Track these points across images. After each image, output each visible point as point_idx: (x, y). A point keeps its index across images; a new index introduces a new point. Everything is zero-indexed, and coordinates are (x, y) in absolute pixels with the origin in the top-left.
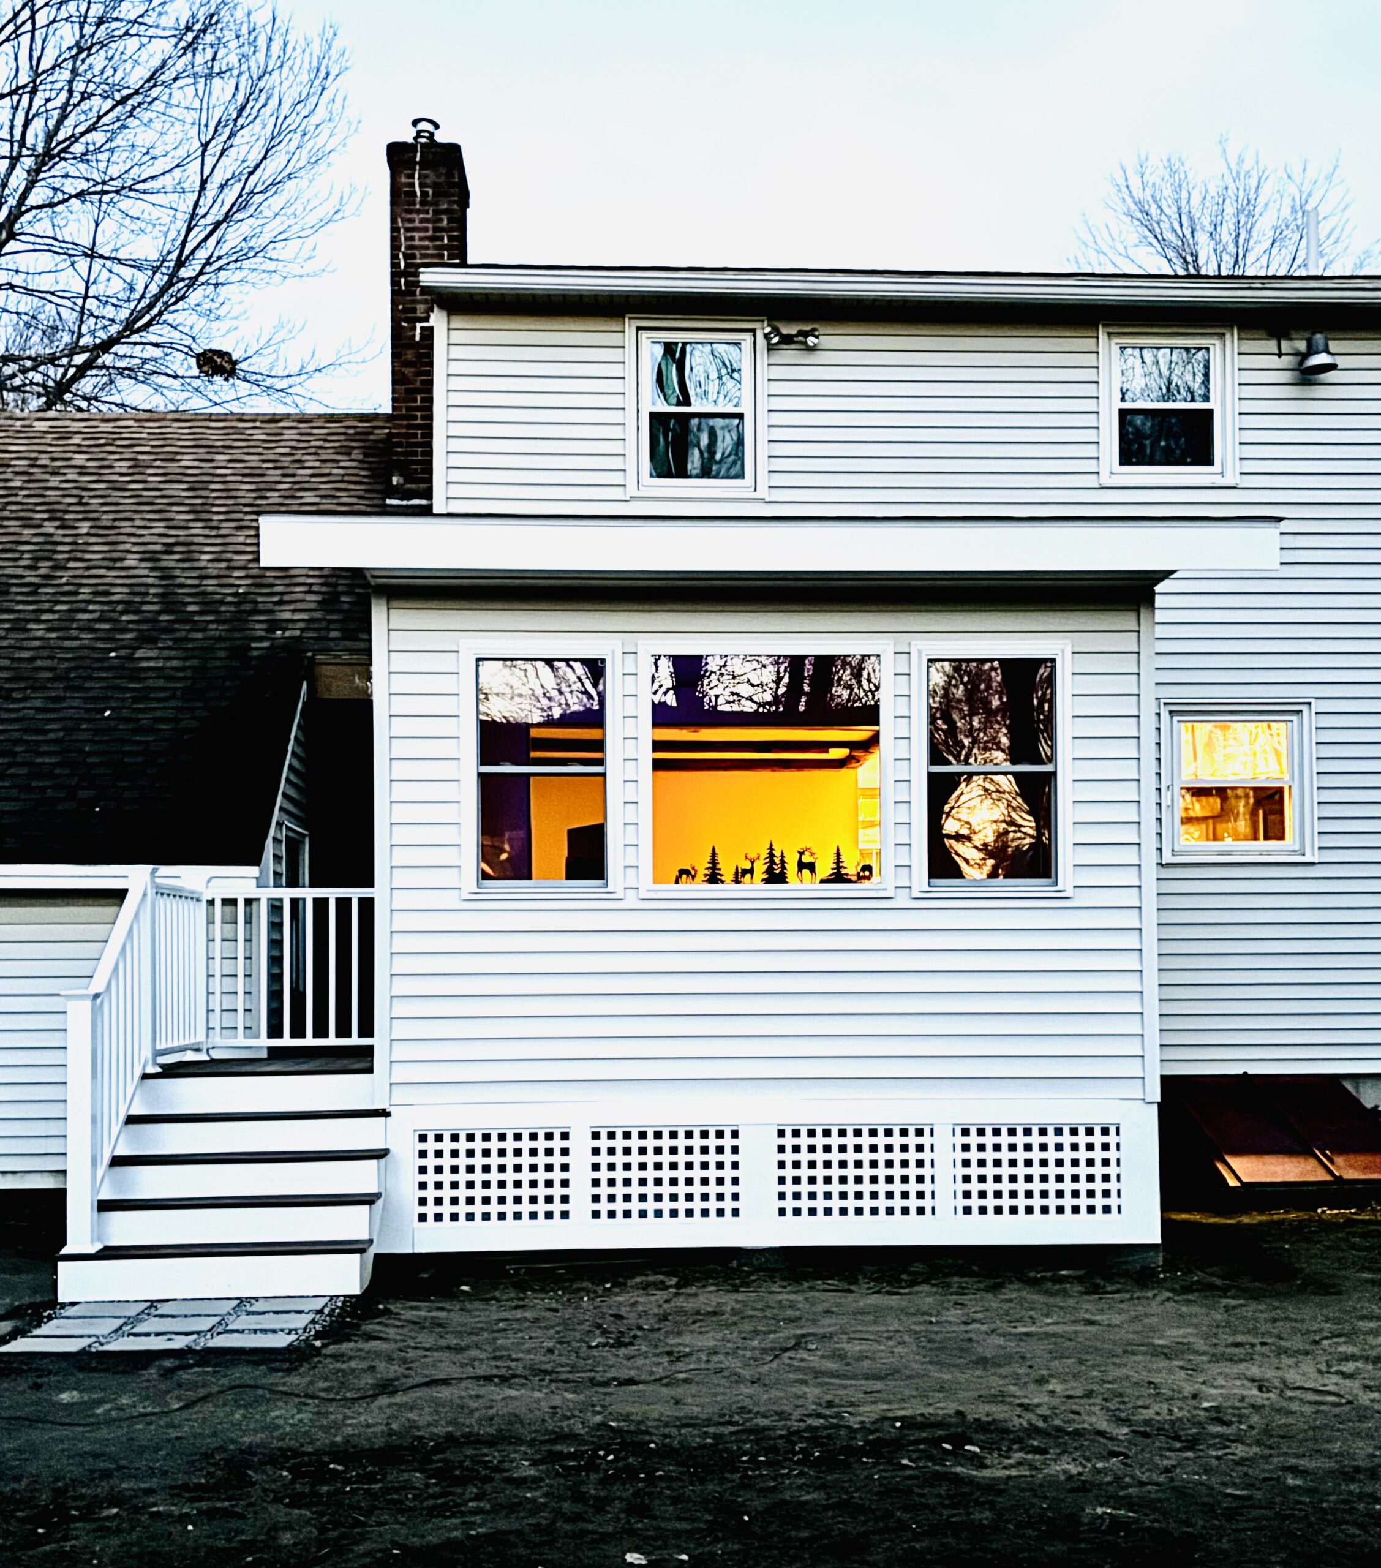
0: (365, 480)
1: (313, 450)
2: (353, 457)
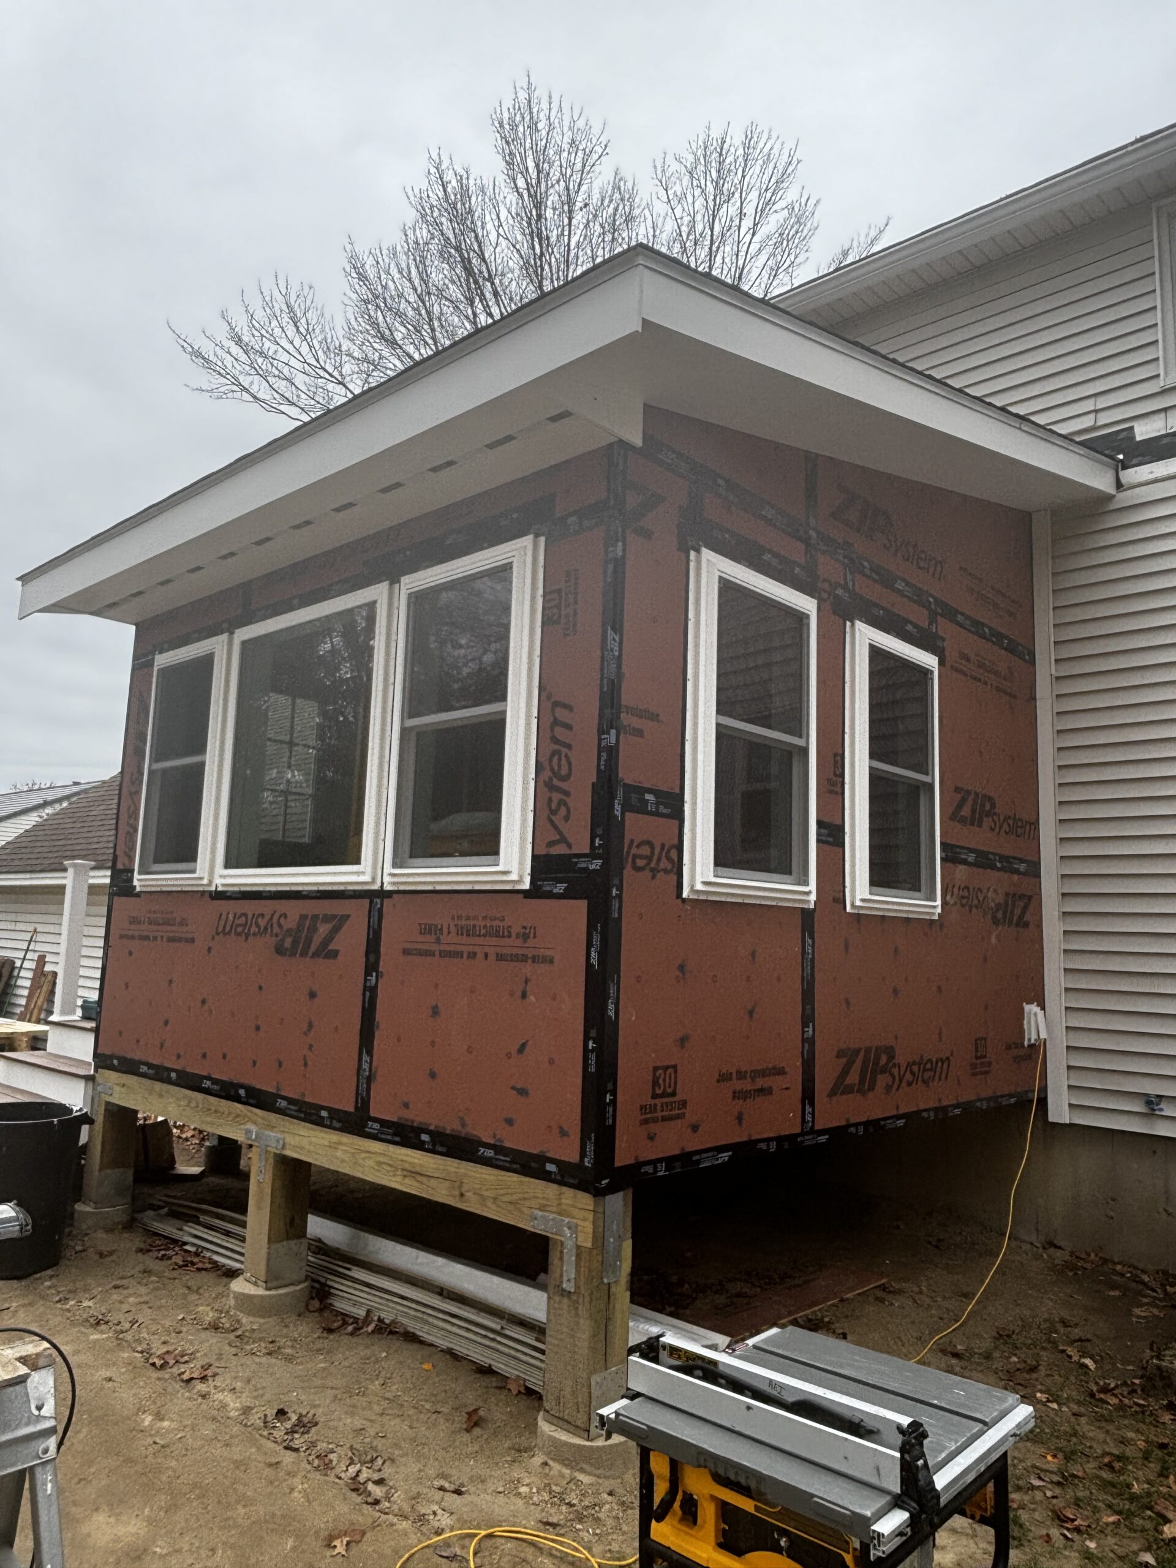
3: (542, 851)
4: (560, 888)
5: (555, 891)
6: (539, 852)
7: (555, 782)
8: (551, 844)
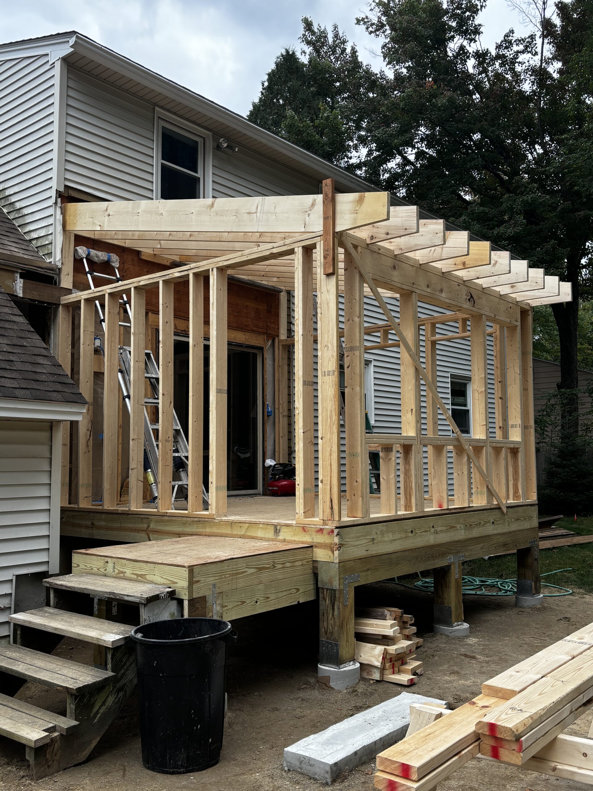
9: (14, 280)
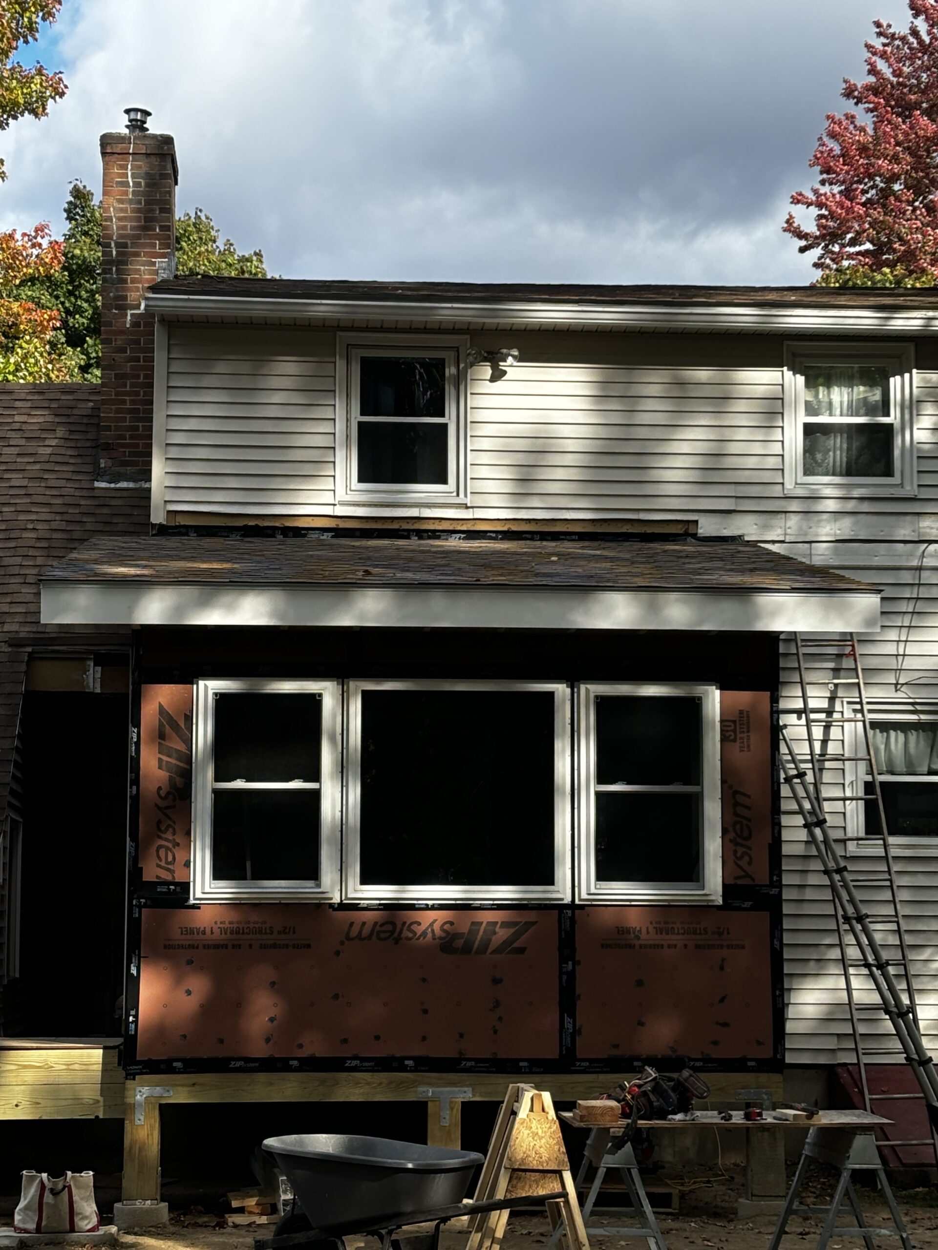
0: (72, 461)
1: (17, 426)
2: (58, 435)
3: (730, 881)
4: (747, 904)
5: (743, 906)
6: (727, 882)
7: (739, 841)
8: (736, 878)
9: (85, 671)
